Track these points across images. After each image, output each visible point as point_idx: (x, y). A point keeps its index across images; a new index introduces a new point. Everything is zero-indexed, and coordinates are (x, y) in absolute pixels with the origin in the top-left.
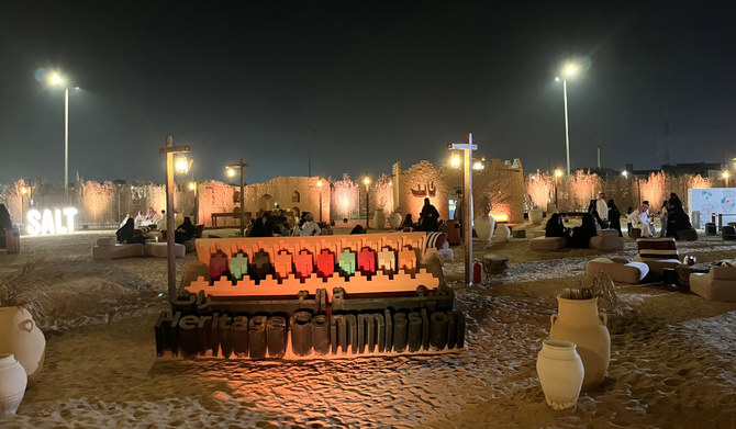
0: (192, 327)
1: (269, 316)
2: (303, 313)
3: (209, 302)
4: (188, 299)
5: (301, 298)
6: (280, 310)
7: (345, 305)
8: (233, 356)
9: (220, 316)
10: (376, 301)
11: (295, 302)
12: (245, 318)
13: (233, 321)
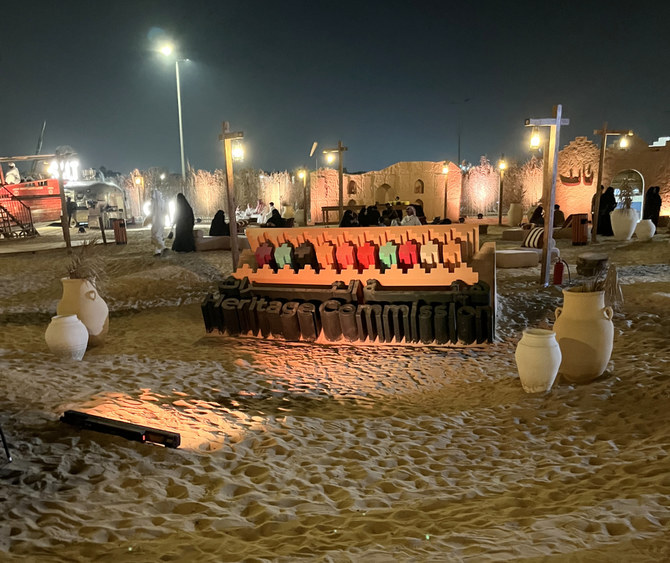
0: (232, 308)
1: (301, 302)
2: (333, 302)
3: (250, 288)
4: (233, 284)
5: (335, 288)
6: (313, 298)
7: (376, 295)
8: (271, 337)
9: (258, 300)
10: (407, 293)
11: (328, 291)
12: (279, 303)
13: (268, 305)
